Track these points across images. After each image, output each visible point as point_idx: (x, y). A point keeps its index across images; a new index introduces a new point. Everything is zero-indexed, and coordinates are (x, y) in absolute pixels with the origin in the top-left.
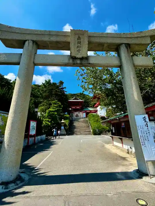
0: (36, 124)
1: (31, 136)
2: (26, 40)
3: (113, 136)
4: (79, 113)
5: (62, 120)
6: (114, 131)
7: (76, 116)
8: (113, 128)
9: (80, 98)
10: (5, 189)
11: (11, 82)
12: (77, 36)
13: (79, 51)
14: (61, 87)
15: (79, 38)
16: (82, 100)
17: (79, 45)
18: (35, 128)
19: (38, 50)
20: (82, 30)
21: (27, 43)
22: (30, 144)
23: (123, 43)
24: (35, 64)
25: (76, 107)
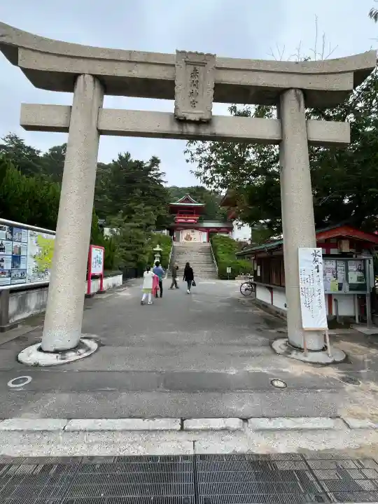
0: (102, 253)
1: (95, 277)
2: (80, 74)
3: (256, 283)
4: (193, 232)
5: (155, 247)
6: (259, 274)
7: (186, 239)
8: (259, 267)
9: (196, 200)
10: (62, 359)
11: (41, 155)
12: (191, 69)
13: (194, 104)
14: (155, 172)
15: (195, 73)
16: (199, 202)
17: (195, 89)
18: (102, 261)
19: (105, 96)
20: (202, 54)
21: (81, 79)
22: (92, 291)
23: (292, 88)
24: (101, 132)
25: (186, 219)
